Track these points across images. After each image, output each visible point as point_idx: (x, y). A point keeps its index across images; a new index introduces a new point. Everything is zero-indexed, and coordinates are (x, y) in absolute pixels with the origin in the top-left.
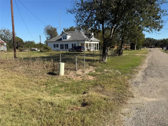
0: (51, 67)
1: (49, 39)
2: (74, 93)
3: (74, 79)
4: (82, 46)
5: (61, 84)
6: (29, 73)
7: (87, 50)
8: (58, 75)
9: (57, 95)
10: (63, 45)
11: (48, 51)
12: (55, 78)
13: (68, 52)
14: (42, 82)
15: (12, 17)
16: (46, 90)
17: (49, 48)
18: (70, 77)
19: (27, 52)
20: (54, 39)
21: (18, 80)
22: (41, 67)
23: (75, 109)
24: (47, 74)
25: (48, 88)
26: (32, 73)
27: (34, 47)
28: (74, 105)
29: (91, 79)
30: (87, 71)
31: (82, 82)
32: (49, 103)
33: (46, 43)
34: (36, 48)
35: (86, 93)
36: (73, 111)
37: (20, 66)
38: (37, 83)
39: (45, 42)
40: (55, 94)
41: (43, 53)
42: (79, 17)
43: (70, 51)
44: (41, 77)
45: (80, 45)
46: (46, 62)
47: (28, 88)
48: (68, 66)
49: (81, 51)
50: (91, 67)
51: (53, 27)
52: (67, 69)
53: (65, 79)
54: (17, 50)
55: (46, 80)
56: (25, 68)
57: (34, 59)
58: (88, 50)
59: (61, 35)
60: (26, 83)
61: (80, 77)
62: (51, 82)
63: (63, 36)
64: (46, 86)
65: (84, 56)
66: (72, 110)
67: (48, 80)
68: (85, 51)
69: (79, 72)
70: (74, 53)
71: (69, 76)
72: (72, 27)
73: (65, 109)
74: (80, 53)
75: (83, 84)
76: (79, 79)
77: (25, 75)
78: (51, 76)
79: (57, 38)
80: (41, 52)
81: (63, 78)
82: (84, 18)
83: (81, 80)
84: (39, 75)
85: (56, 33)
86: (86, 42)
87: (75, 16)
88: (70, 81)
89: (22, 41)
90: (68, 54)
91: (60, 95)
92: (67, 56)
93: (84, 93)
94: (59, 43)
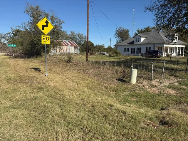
0: (121, 73)
1: (119, 43)
2: (148, 106)
3: (149, 90)
4: (159, 50)
5: (132, 93)
6: (99, 76)
7: (165, 56)
8: (129, 83)
9: (127, 104)
10: (135, 48)
11: (117, 56)
12: (125, 85)
13: (140, 57)
14: (111, 87)
15: (88, 21)
16: (115, 97)
17: (118, 53)
18: (144, 87)
19: (96, 55)
20: (125, 43)
21: (89, 82)
22: (110, 72)
23: (152, 125)
24: (116, 80)
25: (118, 95)
26: (102, 77)
27: (103, 51)
28: (151, 120)
29: (172, 93)
30: (166, 83)
31: (158, 95)
32: (121, 111)
33: (116, 47)
34: (105, 51)
35: (165, 109)
36: (149, 127)
37: (91, 69)
38: (107, 88)
39: (114, 46)
40: (125, 103)
41: (112, 57)
42: (160, 14)
43: (143, 56)
44: (111, 82)
45: (156, 49)
46: (116, 67)
47: (98, 91)
48: (141, 74)
49: (157, 56)
50: (172, 78)
51: (125, 29)
52: (140, 77)
53: (136, 88)
54: (89, 54)
55: (116, 87)
56: (96, 72)
57: (104, 63)
58: (168, 56)
59: (133, 37)
60: (96, 87)
61: (157, 88)
62: (121, 89)
63: (135, 38)
64: (115, 92)
65: (164, 62)
66: (148, 125)
67: (118, 86)
68: (164, 56)
69: (155, 82)
70: (148, 59)
71: (142, 85)
72: (148, 27)
73: (139, 122)
74: (156, 59)
75: (160, 98)
76: (155, 91)
77: (95, 78)
78: (121, 83)
79: (128, 41)
80: (110, 56)
81: (135, 86)
82: (167, 16)
83: (157, 92)
84: (109, 80)
85: (128, 35)
86: (165, 45)
87: (155, 14)
88: (143, 91)
89: (93, 44)
90: (140, 59)
91: (132, 106)
92: (139, 62)
93: (162, 109)
94: (130, 47)
